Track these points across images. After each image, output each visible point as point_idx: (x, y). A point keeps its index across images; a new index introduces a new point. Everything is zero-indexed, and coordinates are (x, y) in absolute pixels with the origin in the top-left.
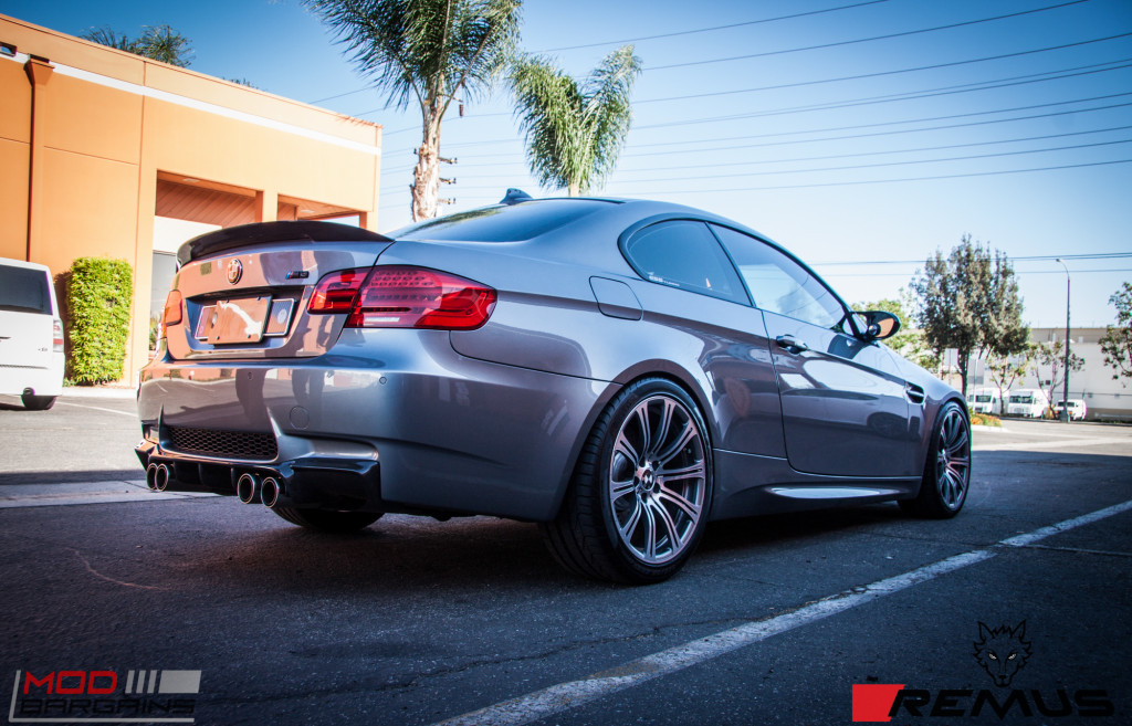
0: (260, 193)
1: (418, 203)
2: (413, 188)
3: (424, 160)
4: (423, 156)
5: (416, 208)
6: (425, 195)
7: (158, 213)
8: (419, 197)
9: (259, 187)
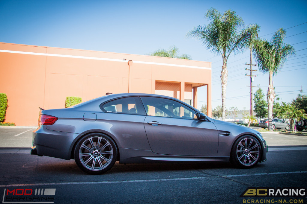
0: (180, 82)
1: (222, 80)
2: (221, 76)
3: (223, 69)
4: (223, 68)
5: (222, 82)
6: (224, 78)
7: (156, 89)
8: (222, 79)
9: (180, 81)
